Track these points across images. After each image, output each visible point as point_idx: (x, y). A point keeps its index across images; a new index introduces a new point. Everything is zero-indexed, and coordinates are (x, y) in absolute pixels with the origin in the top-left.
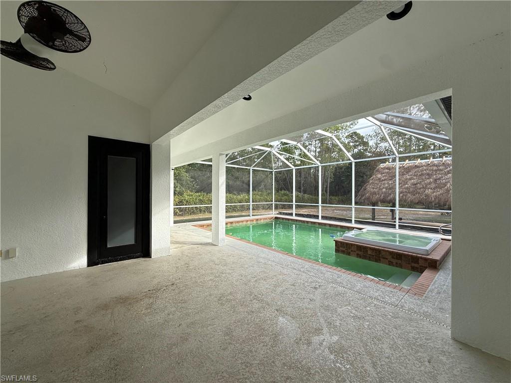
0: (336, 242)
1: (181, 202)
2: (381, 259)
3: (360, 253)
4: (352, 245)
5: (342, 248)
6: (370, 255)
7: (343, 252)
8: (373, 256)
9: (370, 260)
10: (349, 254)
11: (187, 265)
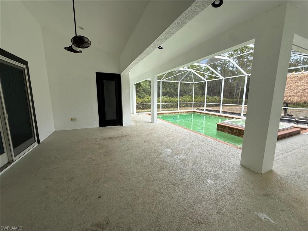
0: (218, 125)
1: (143, 102)
2: (241, 135)
3: (229, 131)
4: (226, 127)
5: (221, 128)
6: (235, 132)
7: (221, 130)
8: (237, 133)
9: (235, 135)
10: (224, 131)
11: (137, 129)
